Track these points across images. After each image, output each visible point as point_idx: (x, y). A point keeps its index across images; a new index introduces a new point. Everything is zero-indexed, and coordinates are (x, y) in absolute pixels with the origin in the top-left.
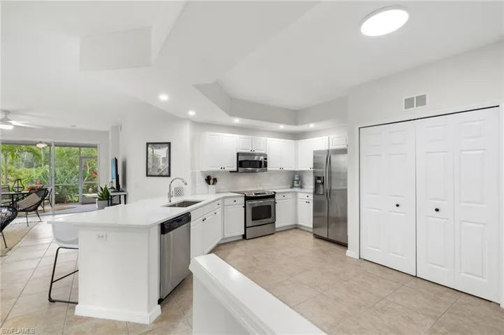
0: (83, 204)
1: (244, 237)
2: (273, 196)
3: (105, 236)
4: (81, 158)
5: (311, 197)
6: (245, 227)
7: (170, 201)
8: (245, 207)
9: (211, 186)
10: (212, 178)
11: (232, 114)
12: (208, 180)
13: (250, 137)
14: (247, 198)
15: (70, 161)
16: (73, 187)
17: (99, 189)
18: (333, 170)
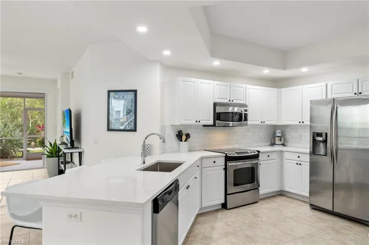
0: (27, 159)
1: (224, 206)
2: (256, 157)
3: (79, 216)
4: (26, 110)
5: (307, 158)
6: (226, 194)
7: (144, 163)
8: (225, 169)
9: (183, 143)
10: (184, 132)
11: (214, 54)
12: (179, 136)
13: (228, 84)
14: (228, 159)
15: (12, 114)
16: (17, 141)
17: (47, 144)
18: (340, 125)
